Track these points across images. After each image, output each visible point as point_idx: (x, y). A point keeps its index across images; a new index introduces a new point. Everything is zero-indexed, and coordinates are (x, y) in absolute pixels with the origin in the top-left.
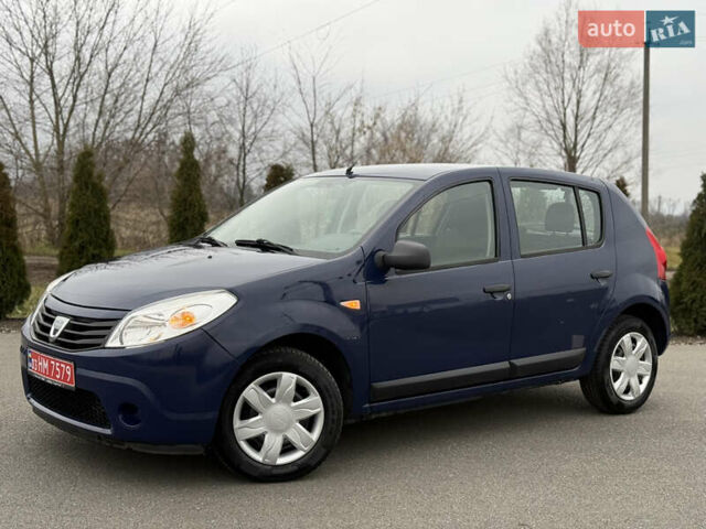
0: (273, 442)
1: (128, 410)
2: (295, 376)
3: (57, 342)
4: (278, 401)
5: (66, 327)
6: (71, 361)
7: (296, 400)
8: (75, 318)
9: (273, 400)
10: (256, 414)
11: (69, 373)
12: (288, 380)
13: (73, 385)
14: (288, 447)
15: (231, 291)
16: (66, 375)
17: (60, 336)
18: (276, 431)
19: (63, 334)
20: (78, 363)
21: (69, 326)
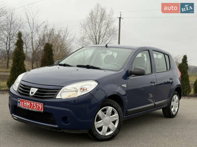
0: (105, 128)
1: (65, 119)
2: (112, 108)
3: (33, 96)
4: (107, 115)
5: (37, 92)
6: (42, 103)
7: (111, 115)
8: (40, 88)
9: (106, 115)
10: (101, 120)
11: (41, 107)
12: (110, 109)
13: (43, 111)
14: (109, 130)
15: (96, 81)
16: (39, 107)
17: (35, 94)
18: (106, 125)
19: (36, 94)
20: (45, 103)
21: (38, 91)
